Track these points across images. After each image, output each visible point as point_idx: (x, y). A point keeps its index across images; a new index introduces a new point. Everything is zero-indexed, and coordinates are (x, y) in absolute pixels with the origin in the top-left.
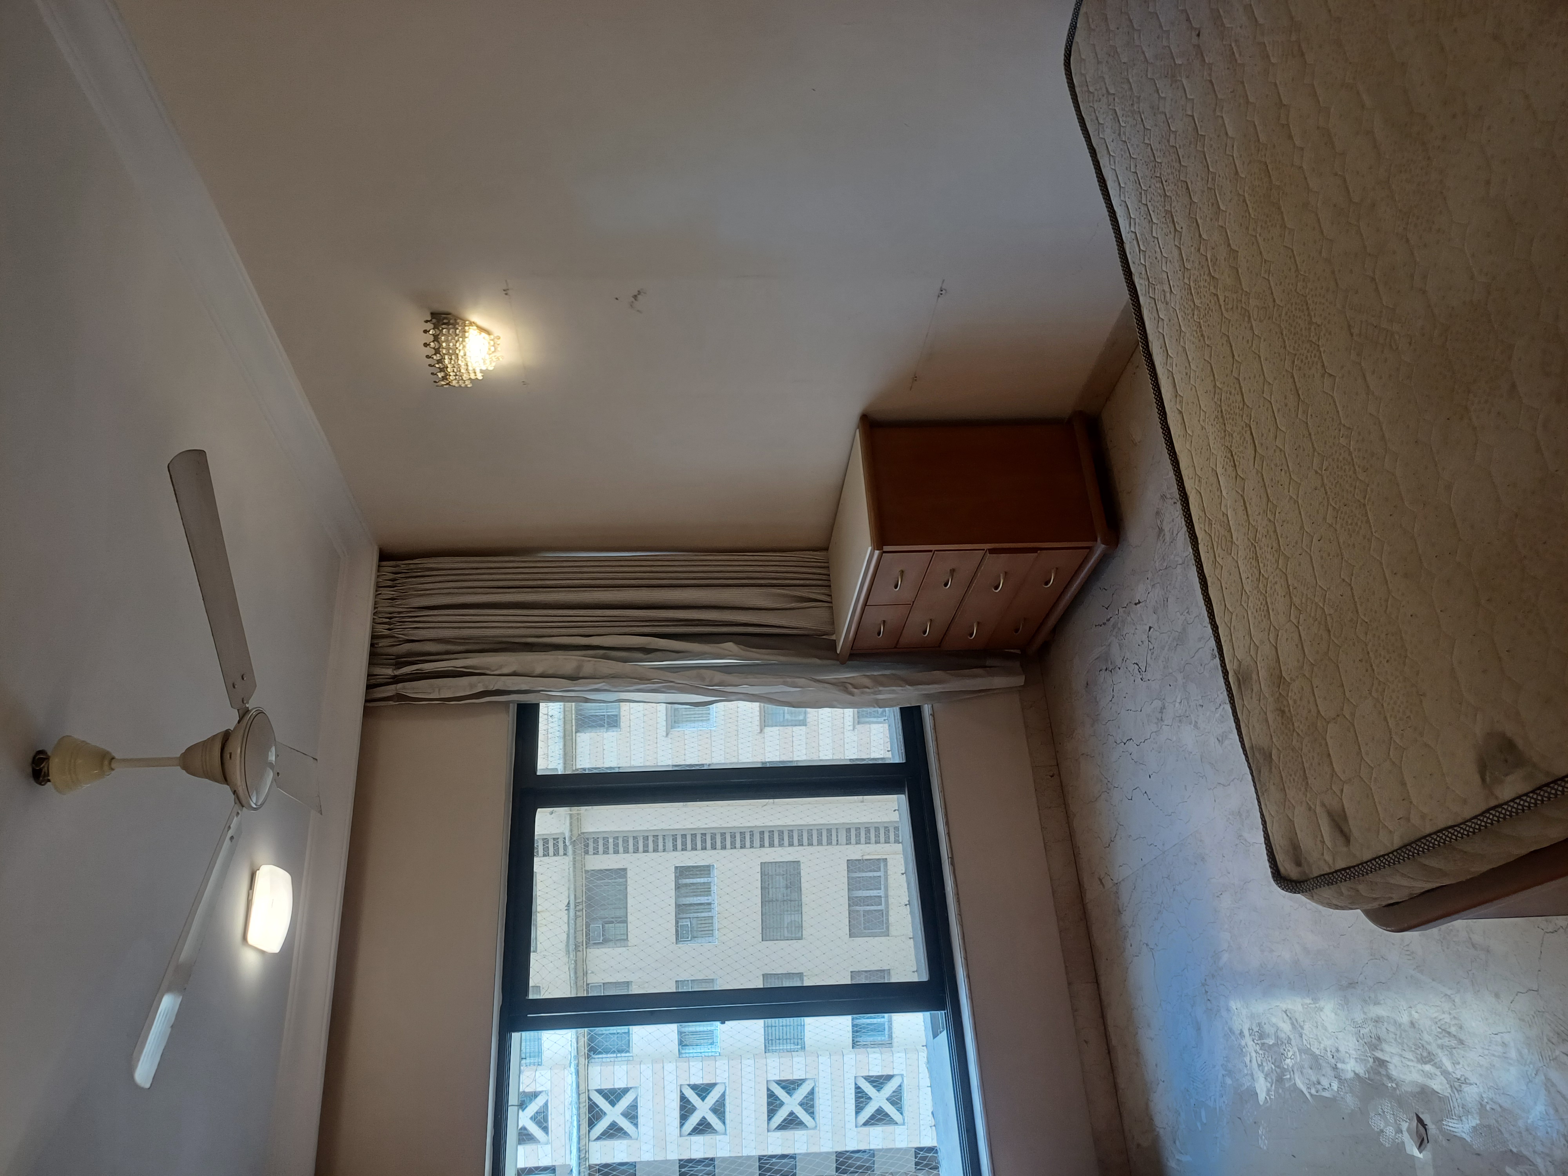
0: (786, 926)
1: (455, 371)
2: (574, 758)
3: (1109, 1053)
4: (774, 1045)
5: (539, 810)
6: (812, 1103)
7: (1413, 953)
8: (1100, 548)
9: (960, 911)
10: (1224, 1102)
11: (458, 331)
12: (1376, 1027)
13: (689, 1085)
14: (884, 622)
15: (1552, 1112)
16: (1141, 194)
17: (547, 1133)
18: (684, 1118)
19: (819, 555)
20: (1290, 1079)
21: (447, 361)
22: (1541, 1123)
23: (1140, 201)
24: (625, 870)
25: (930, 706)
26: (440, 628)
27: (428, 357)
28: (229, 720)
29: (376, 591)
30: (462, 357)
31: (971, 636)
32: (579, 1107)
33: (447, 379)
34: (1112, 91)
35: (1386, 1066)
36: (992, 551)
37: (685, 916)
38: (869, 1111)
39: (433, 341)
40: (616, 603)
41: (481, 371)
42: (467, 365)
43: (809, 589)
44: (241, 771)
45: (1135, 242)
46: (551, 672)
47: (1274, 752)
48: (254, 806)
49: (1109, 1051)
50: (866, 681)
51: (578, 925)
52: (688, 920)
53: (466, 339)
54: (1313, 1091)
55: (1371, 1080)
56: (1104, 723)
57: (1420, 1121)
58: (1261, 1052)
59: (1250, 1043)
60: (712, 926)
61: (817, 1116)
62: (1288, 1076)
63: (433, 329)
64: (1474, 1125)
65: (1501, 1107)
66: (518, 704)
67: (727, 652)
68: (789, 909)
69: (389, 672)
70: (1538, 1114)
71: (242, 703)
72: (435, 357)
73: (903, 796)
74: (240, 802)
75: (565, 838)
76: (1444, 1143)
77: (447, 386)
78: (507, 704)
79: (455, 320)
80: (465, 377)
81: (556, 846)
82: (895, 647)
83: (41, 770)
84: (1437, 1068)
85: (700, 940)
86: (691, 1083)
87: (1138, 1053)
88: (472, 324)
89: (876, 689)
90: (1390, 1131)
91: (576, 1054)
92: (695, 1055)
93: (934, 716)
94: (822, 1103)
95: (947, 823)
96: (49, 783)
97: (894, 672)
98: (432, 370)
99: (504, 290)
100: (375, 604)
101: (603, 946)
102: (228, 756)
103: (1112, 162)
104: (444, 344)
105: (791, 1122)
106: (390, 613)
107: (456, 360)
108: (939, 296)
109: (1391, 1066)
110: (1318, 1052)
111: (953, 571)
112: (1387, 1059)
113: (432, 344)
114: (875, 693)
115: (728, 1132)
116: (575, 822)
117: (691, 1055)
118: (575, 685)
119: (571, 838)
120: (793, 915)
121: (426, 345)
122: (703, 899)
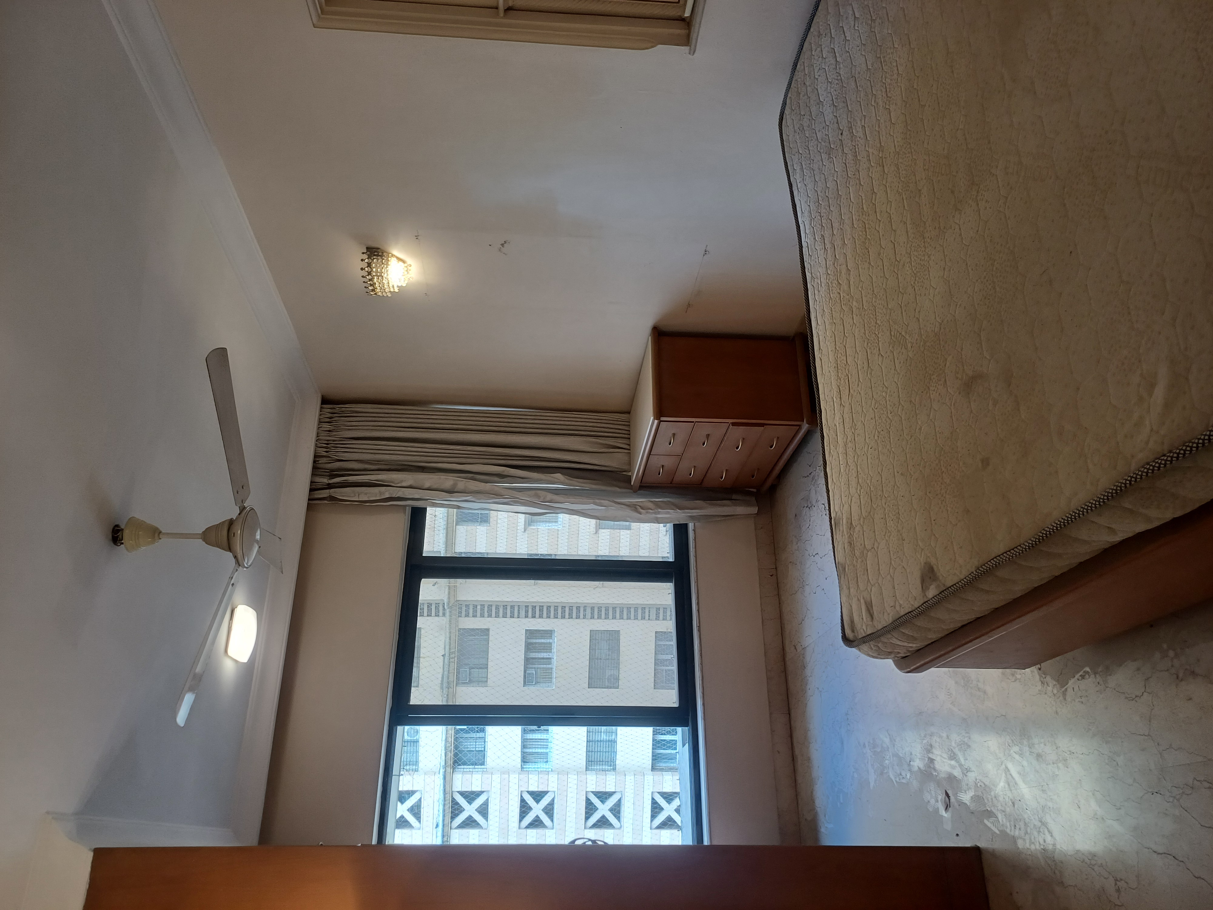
0: (606, 678)
1: (381, 286)
2: (453, 544)
3: (793, 760)
4: (593, 766)
5: (423, 580)
6: (619, 809)
7: (951, 694)
8: (805, 427)
9: (702, 662)
10: (853, 789)
11: (384, 261)
12: (931, 739)
13: (528, 792)
14: (663, 466)
15: (1007, 786)
16: (811, 220)
17: (420, 822)
18: (522, 816)
19: (624, 417)
20: (887, 772)
21: (375, 280)
22: (1001, 793)
23: (811, 225)
24: (488, 630)
25: (693, 524)
26: (361, 453)
27: (363, 277)
28: (233, 512)
29: (319, 425)
30: (386, 278)
31: (722, 479)
32: (445, 804)
33: (375, 291)
34: (800, 152)
35: (933, 763)
36: (734, 424)
37: (531, 666)
38: (661, 818)
39: (367, 267)
40: (482, 442)
41: (398, 286)
42: (388, 283)
43: (616, 440)
44: (240, 545)
45: (807, 248)
46: (435, 487)
47: (847, 566)
48: (246, 566)
49: (793, 758)
50: (650, 505)
51: (451, 669)
52: (534, 670)
53: (389, 266)
54: (898, 780)
55: (926, 771)
56: (804, 542)
57: (947, 795)
58: (873, 756)
59: (869, 751)
60: (552, 675)
61: (622, 819)
62: (886, 771)
63: (368, 258)
64: (972, 795)
65: (984, 784)
66: (412, 508)
67: (556, 480)
68: (610, 665)
69: (325, 480)
70: (1000, 787)
71: (241, 502)
72: (368, 277)
73: (671, 584)
74: (238, 563)
75: (444, 603)
76: (957, 807)
77: (375, 295)
78: (405, 506)
79: (382, 253)
80: (387, 290)
81: (436, 609)
82: (671, 483)
83: (118, 537)
84: (957, 763)
85: (541, 685)
86: (529, 790)
87: (809, 759)
88: (393, 256)
89: (656, 511)
90: (933, 801)
91: (444, 764)
92: (533, 770)
93: (695, 531)
94: (627, 810)
95: (698, 604)
96: (122, 545)
97: (669, 499)
98: (366, 285)
99: (416, 236)
100: (318, 434)
101: (469, 685)
102: (233, 534)
103: (799, 195)
104: (374, 270)
105: (603, 823)
106: (328, 441)
107: (382, 280)
108: (704, 255)
109: (936, 762)
110: (901, 755)
111: (708, 436)
112: (934, 758)
113: (366, 269)
114: (655, 513)
115: (555, 827)
116: (452, 591)
117: (530, 769)
118: (452, 497)
119: (448, 604)
120: (612, 670)
121: (362, 269)
122: (545, 655)
